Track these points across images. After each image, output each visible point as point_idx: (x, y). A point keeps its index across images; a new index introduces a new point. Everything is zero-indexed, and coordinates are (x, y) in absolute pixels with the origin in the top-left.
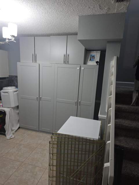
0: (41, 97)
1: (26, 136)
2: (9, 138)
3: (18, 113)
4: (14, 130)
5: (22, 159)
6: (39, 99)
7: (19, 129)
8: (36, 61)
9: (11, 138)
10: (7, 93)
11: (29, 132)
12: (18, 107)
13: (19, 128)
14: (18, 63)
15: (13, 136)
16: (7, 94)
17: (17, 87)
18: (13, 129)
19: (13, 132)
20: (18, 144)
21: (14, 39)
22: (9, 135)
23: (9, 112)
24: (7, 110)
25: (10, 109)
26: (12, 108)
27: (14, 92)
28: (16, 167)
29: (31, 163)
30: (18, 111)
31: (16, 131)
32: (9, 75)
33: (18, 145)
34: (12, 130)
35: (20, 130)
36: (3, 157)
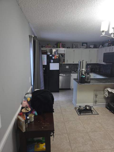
36: (108, 132)
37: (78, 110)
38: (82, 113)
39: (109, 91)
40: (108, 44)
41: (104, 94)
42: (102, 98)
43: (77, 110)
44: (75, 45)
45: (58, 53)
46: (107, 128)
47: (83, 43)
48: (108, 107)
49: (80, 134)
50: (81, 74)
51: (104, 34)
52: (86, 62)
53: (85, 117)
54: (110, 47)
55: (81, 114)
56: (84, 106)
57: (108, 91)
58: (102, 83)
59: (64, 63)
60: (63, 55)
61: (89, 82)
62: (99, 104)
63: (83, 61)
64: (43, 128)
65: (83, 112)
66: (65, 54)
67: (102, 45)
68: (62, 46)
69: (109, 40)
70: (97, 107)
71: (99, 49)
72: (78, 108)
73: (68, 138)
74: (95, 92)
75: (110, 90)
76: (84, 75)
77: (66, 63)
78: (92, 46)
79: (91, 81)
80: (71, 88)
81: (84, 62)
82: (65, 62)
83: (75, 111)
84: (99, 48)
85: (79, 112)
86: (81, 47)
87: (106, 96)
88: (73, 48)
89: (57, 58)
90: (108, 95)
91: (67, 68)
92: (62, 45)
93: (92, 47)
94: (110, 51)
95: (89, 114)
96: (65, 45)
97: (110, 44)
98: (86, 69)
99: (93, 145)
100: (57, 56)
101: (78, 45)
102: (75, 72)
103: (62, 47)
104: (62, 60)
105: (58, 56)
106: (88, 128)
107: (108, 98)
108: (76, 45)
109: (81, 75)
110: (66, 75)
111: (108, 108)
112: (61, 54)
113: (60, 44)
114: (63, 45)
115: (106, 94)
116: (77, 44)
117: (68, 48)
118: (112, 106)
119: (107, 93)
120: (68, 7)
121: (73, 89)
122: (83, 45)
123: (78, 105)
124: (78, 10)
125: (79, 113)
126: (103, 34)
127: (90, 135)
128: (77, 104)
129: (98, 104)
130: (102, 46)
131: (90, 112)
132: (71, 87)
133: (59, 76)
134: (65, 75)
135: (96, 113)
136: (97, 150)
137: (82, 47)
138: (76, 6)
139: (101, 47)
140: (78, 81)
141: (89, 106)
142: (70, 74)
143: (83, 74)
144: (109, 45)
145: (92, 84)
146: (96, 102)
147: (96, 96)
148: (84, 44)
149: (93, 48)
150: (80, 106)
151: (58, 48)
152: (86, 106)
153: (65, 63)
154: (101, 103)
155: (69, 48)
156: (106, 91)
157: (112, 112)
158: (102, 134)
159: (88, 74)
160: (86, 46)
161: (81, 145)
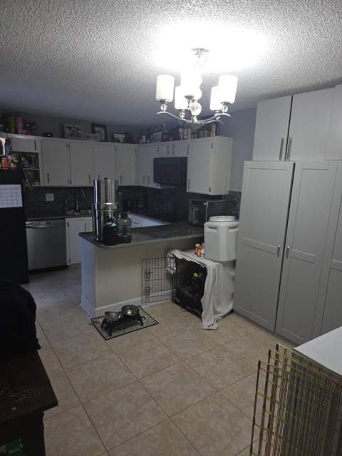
0: (288, 249)
1: (242, 334)
2: (207, 327)
3: (233, 279)
4: (220, 313)
5: (219, 384)
6: (284, 252)
7: (233, 314)
8: (287, 156)
9: (211, 327)
10: (215, 228)
11: (252, 329)
12: (233, 264)
13: (232, 311)
14: (246, 163)
15: (215, 327)
16: (215, 231)
17: (237, 218)
18: (218, 310)
19: (217, 316)
20: (220, 346)
21: (227, 110)
22: (208, 321)
23: (214, 270)
24: (210, 265)
25: (218, 264)
26: (221, 263)
27: (231, 228)
28: (203, 395)
29: (234, 402)
30: (232, 274)
31: (224, 317)
32: (229, 190)
33: (219, 348)
34: (215, 312)
35: (233, 317)
36: (186, 361)
37: (102, 327)
38: (116, 331)
39: (177, 256)
40: (163, 134)
41: (166, 266)
42: (163, 278)
43: (99, 326)
44: (69, 128)
45: (14, 150)
46: (185, 354)
47: (94, 125)
48: (177, 300)
49: (117, 392)
50: (102, 218)
51: (165, 109)
52: (116, 182)
53: (123, 340)
54: (168, 142)
55: (113, 334)
56: (120, 310)
57: (175, 257)
58: (159, 240)
59: (37, 184)
60: (32, 158)
61: (129, 240)
62: (157, 294)
63: (106, 179)
64: (14, 409)
65: (116, 327)
66: (37, 154)
67: (148, 137)
68: (24, 127)
69: (162, 125)
70: (151, 306)
71: (141, 145)
72: (101, 321)
73: (86, 416)
74: (144, 264)
75: (179, 254)
76: (111, 220)
77: (43, 183)
78: (121, 137)
79: (134, 236)
80: (68, 264)
81: (109, 181)
82: (39, 181)
83: (94, 329)
84: (138, 143)
85: (106, 329)
86: (89, 138)
87: (172, 272)
88: (63, 136)
89: (12, 165)
90: (175, 268)
91: (47, 200)
92: (25, 123)
93: (121, 140)
94: (168, 153)
95: (134, 328)
96: (34, 123)
97: (165, 134)
98: (117, 203)
99: (159, 408)
100: (13, 161)
101: (78, 129)
102: (77, 213)
103: (25, 131)
104: (29, 173)
105: (16, 161)
106: (140, 367)
107: (175, 275)
108: (74, 128)
109: (105, 222)
110: (47, 223)
111: (177, 303)
112: (24, 154)
113: (15, 120)
114: (27, 125)
115: (172, 266)
116: (77, 126)
117: (45, 135)
118: (186, 293)
119: (172, 264)
120: (63, 9)
121: (80, 264)
122: (94, 132)
123: (100, 310)
124: (92, 27)
125: (105, 334)
126: (162, 108)
127: (146, 386)
128: (97, 309)
129: (153, 295)
130: (146, 139)
131: (136, 324)
132: (68, 261)
133: (24, 227)
134: (44, 223)
135: (151, 322)
136: (170, 417)
137: (91, 135)
138: (87, 14)
139: (144, 141)
140: (96, 240)
141: (131, 307)
142: (64, 219)
143: (110, 216)
144: (165, 137)
145: (138, 245)
146: (147, 292)
147: (147, 274)
148: (97, 129)
149: (122, 142)
150: (107, 313)
151: (10, 132)
152: (124, 308)
153: (42, 185)
154: (160, 293)
155: (51, 136)
156: (171, 258)
157: (188, 310)
158: (174, 372)
159: (124, 217)
160: (104, 135)
161: (128, 421)
